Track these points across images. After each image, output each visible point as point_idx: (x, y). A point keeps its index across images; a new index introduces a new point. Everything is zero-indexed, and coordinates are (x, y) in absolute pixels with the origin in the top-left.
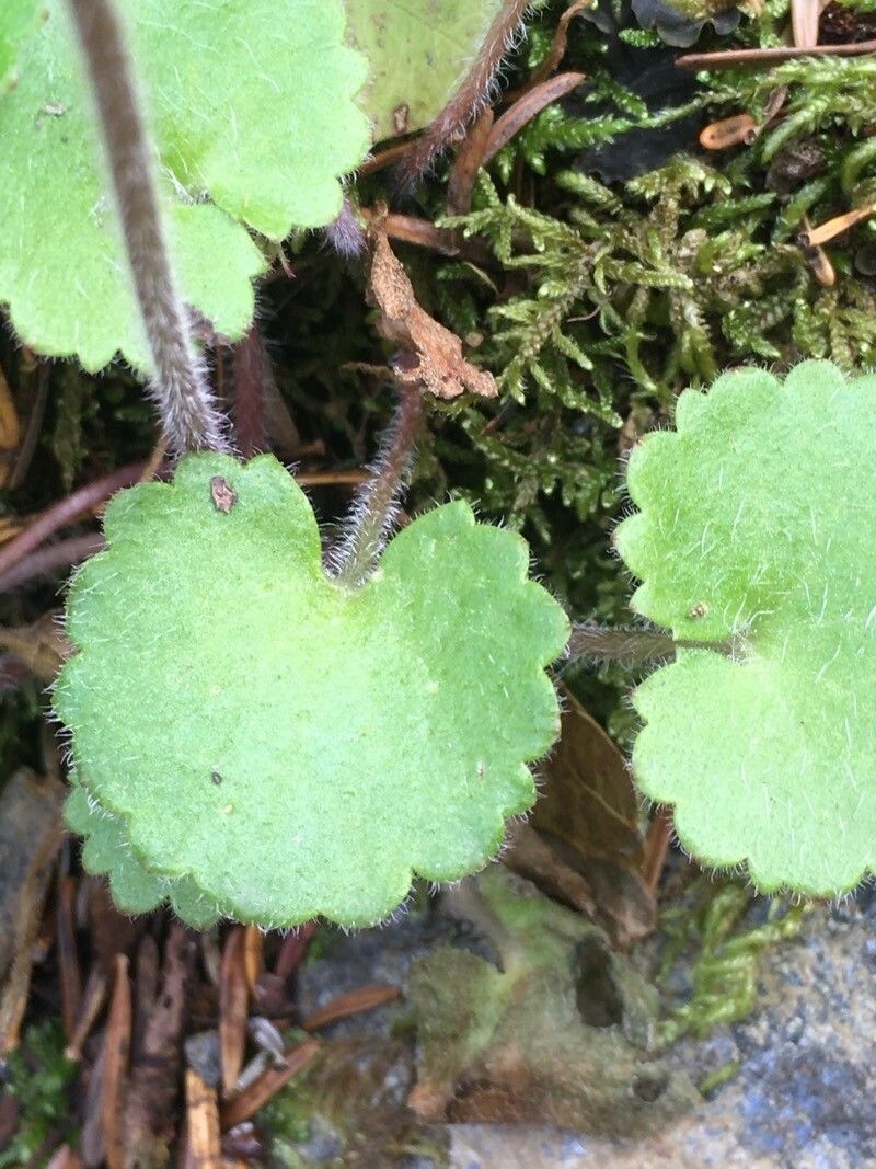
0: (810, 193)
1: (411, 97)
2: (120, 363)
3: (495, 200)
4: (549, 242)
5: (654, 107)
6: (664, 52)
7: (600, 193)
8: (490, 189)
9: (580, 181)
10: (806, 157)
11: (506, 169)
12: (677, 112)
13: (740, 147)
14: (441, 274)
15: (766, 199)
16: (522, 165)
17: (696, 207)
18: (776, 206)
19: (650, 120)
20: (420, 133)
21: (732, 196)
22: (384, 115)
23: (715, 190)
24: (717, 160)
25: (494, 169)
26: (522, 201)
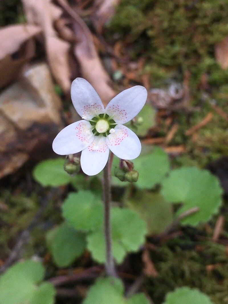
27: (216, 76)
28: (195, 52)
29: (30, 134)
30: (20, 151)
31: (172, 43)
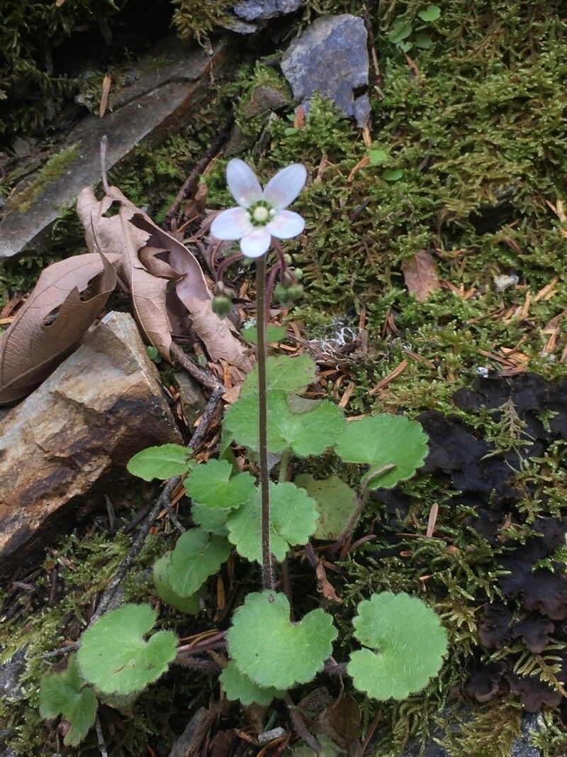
0: (423, 570)
1: (334, 532)
2: (256, 562)
3: (350, 560)
4: (360, 571)
5: (390, 545)
6: (394, 533)
7: (375, 563)
8: (350, 557)
9: (371, 559)
10: (423, 560)
11: (354, 554)
12: (394, 546)
13: (410, 558)
14: (335, 577)
15: (413, 570)
16: (358, 553)
17: (396, 568)
18: (415, 572)
19: (389, 547)
20: (335, 541)
21: (405, 568)
22: (326, 534)
23: (401, 565)
24: (403, 559)
25: (351, 554)
26: (356, 561)
27: (408, 313)
28: (372, 279)
29: (112, 420)
30: (95, 451)
31: (334, 272)
